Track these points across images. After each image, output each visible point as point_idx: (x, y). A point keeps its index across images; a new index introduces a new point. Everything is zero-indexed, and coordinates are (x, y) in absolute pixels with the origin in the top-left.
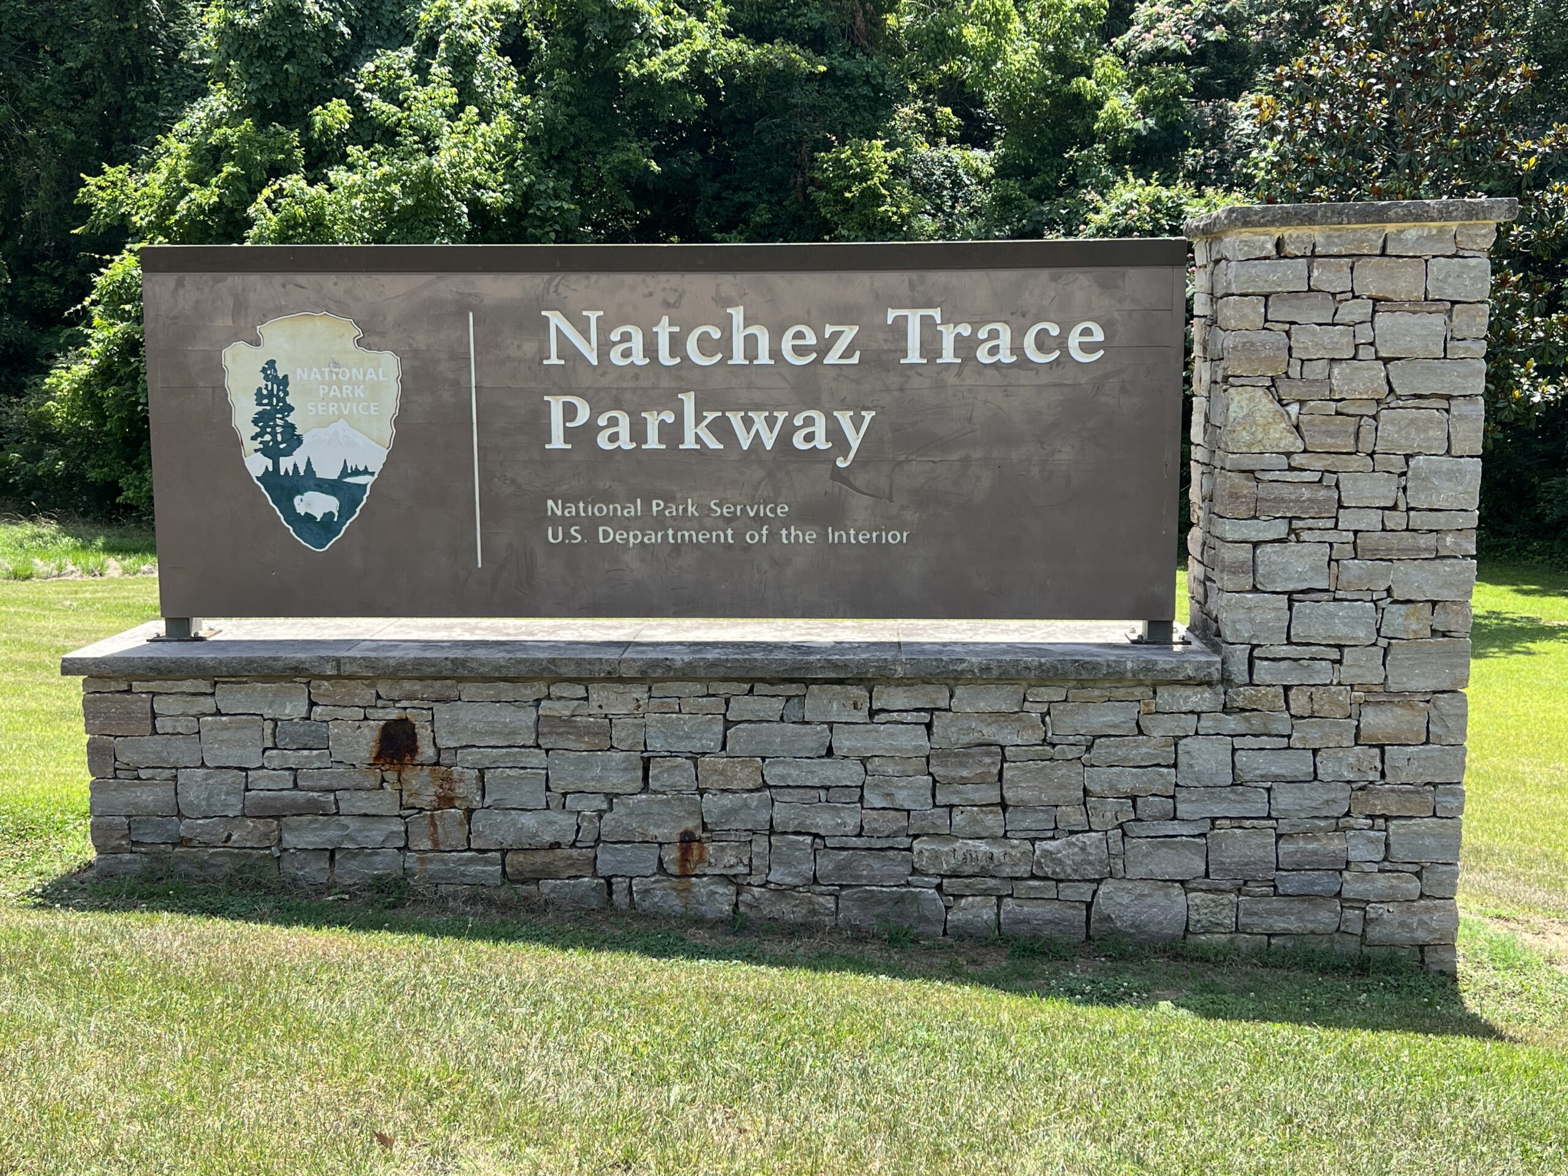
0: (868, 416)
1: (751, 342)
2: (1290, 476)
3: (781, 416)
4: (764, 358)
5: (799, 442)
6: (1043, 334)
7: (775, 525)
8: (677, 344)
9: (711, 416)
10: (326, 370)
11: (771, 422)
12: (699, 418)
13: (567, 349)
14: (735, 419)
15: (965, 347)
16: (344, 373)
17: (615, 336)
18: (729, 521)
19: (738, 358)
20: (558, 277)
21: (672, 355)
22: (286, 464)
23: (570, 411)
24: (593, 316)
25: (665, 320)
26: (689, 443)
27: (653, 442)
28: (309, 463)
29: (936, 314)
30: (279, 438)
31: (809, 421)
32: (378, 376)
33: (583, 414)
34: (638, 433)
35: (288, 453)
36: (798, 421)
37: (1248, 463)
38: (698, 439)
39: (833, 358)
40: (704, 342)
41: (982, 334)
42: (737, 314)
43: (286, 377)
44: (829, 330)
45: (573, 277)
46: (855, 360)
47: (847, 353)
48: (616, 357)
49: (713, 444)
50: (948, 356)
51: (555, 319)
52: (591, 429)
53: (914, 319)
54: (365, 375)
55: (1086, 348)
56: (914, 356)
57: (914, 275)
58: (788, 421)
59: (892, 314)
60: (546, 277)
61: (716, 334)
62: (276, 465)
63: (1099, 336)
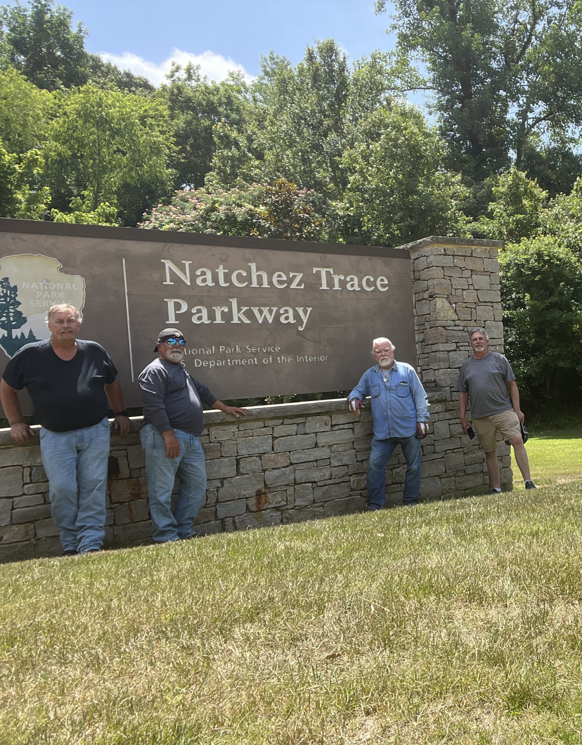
0: (309, 309)
1: (260, 278)
2: (456, 328)
3: (275, 309)
4: (266, 285)
5: (282, 320)
6: (368, 280)
7: (275, 355)
8: (227, 277)
9: (244, 309)
10: (41, 284)
11: (271, 312)
12: (239, 310)
13: (174, 277)
14: (255, 310)
15: (343, 283)
16: (52, 286)
17: (198, 273)
18: (255, 354)
19: (255, 284)
20: (169, 245)
21: (225, 282)
22: (16, 333)
23: (178, 306)
24: (187, 263)
25: (221, 267)
26: (235, 321)
27: (219, 320)
28: (31, 332)
29: (331, 271)
30: (12, 319)
31: (286, 312)
32: (72, 287)
33: (184, 308)
34: (212, 316)
35: (18, 327)
36: (282, 311)
37: (444, 323)
38: (239, 319)
39: (293, 286)
40: (239, 276)
41: (348, 279)
42: (253, 266)
43: (15, 287)
44: (291, 275)
45: (176, 245)
46: (302, 287)
47: (299, 284)
48: (199, 282)
49: (246, 321)
50: (337, 287)
51: (168, 264)
52: (189, 314)
53: (323, 272)
54: (64, 287)
55: (383, 286)
56: (324, 287)
57: (322, 255)
58: (278, 311)
59: (315, 270)
60: (162, 244)
61: (245, 274)
62: (10, 333)
63: (386, 282)
